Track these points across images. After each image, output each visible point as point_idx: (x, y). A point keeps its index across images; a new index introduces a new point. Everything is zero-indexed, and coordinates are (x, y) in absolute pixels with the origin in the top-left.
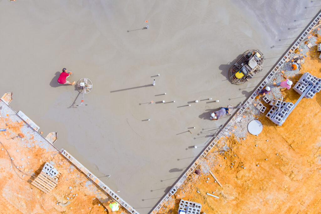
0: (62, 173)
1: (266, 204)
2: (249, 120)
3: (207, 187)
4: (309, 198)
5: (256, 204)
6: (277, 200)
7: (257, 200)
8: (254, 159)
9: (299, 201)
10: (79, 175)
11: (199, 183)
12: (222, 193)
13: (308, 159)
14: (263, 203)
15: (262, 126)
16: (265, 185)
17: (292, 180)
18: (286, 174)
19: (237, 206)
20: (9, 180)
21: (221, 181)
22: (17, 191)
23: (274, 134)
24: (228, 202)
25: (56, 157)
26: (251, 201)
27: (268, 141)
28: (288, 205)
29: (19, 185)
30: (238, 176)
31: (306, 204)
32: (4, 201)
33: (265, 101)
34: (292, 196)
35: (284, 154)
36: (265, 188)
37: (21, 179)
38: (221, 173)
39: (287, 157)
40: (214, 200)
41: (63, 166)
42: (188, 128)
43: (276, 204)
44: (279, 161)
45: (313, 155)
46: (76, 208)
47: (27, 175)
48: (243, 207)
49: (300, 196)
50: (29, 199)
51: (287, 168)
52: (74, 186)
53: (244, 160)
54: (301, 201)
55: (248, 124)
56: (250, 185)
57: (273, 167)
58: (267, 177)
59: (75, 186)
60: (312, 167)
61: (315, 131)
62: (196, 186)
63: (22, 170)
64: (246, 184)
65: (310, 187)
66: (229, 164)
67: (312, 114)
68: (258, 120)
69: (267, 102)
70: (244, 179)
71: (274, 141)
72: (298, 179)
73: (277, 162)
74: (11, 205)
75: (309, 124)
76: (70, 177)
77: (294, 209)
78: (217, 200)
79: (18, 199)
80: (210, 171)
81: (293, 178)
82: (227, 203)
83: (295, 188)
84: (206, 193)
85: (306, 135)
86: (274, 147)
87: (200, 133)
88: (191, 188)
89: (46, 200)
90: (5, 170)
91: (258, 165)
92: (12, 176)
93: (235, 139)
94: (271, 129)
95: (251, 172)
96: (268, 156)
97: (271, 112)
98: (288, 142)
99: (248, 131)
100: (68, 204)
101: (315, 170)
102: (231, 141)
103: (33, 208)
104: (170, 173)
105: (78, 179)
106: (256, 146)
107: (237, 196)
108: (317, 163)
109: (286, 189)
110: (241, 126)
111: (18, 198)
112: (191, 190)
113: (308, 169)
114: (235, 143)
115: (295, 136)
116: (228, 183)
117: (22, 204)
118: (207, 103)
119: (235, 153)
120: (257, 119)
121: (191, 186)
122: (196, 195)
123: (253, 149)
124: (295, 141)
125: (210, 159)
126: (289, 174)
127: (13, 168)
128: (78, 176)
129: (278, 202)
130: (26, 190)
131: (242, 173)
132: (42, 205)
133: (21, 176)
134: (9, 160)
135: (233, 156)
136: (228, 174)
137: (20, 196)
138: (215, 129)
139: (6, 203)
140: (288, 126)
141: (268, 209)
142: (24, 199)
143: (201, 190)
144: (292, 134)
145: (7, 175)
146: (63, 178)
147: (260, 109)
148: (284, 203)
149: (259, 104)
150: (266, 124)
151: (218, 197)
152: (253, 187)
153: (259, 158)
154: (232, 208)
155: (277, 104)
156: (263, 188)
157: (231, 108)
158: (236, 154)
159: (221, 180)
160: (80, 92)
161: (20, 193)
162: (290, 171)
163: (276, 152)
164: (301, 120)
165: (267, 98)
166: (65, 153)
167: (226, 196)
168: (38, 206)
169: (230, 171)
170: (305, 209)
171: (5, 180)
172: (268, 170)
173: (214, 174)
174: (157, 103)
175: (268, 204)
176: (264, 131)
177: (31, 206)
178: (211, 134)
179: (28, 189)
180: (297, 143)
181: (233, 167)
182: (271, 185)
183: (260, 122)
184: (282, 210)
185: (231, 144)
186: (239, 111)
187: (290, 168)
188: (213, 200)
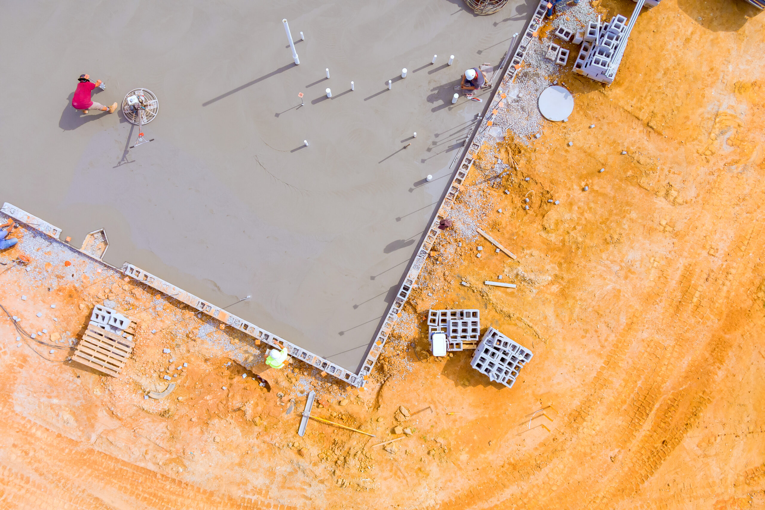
0: (138, 321)
1: (629, 274)
2: (537, 90)
3: (482, 268)
4: (724, 237)
5: (605, 279)
6: (653, 259)
7: (605, 269)
8: (573, 177)
9: (704, 247)
10: (179, 316)
11: (461, 264)
12: (519, 273)
13: (697, 147)
14: (622, 273)
15: (571, 96)
16: (615, 231)
17: (674, 203)
18: (656, 194)
19: (563, 294)
20: (21, 370)
21: (511, 247)
22: (45, 391)
23: (602, 107)
24: (540, 292)
25: (116, 287)
26: (593, 276)
27: (593, 126)
28: (682, 263)
29: (48, 376)
30: (547, 226)
31: (722, 252)
32: (23, 422)
33: (562, 36)
34: (685, 242)
35: (639, 148)
36: (616, 237)
37: (48, 362)
38: (506, 227)
39: (648, 153)
40: (507, 293)
41: (137, 303)
42: (402, 142)
43: (652, 267)
44: (632, 168)
45: (706, 134)
46: (192, 396)
47: (59, 348)
48: (579, 294)
49: (702, 237)
50: (78, 403)
51: (656, 180)
52: (175, 344)
53: (552, 185)
54: (708, 247)
55: (538, 99)
56: (580, 239)
57: (623, 185)
58: (615, 212)
59: (177, 345)
60: (711, 163)
61: (696, 78)
62: (457, 272)
63: (45, 340)
64: (571, 238)
65: (720, 211)
66: (518, 202)
67: (679, 42)
68: (557, 84)
69: (567, 39)
70: (562, 228)
71: (608, 124)
72: (688, 199)
73: (628, 171)
74: (41, 426)
75: (678, 64)
76: (159, 325)
77: (698, 270)
78: (513, 293)
79: (51, 409)
80: (479, 230)
81: (676, 198)
82: (538, 293)
83: (686, 221)
84: (484, 283)
85: (679, 93)
86: (612, 138)
87: (431, 146)
88: (445, 280)
89: (118, 393)
90: (7, 349)
91: (587, 187)
92: (25, 359)
93: (516, 141)
94: (593, 99)
95: (575, 208)
96: (602, 161)
97: (583, 58)
98: (641, 117)
99: (542, 115)
100: (171, 389)
101: (722, 169)
102: (508, 148)
103: (92, 421)
104: (387, 255)
105: (179, 326)
106: (568, 145)
107: (557, 273)
108: (721, 152)
109: (665, 227)
110: (523, 108)
111: (51, 406)
112: (446, 284)
113: (703, 170)
114: (520, 152)
115: (652, 100)
116: (529, 248)
117: (65, 418)
118: (430, 73)
119: (525, 175)
120: (555, 82)
121: (444, 275)
122: (462, 293)
123: (563, 153)
124: (655, 111)
125: (471, 200)
126: (663, 193)
127: (24, 340)
128: (177, 317)
129: (656, 263)
130: (66, 384)
131: (553, 215)
132: (113, 409)
133: (46, 354)
134: (10, 325)
135: (523, 183)
136: (522, 227)
137: (55, 401)
138: (464, 129)
139: (29, 426)
140: (631, 82)
141: (638, 285)
142: (66, 406)
143: (469, 278)
144: (646, 98)
145: (14, 361)
146: (142, 331)
147: (556, 59)
148: (669, 262)
149: (550, 47)
150: (578, 91)
151: (514, 286)
152: (588, 241)
153: (585, 172)
154: (553, 302)
155: (588, 31)
156: (612, 238)
157: (487, 71)
158: (528, 176)
159: (509, 245)
160: (133, 125)
161: (55, 393)
162: (665, 183)
163: (620, 149)
164: (658, 62)
165: (564, 28)
166: (132, 269)
167: (532, 277)
168: (102, 414)
169: (526, 218)
170: (722, 265)
171: (11, 373)
172: (612, 194)
173: (490, 234)
174: (315, 102)
175: (633, 273)
176: (579, 107)
177: (88, 418)
178: (458, 142)
179: (70, 382)
180: (663, 116)
181: (530, 206)
182: (629, 226)
183: (564, 89)
184: (669, 280)
185: (510, 156)
186: (507, 72)
187: (663, 177)
188: (504, 295)
